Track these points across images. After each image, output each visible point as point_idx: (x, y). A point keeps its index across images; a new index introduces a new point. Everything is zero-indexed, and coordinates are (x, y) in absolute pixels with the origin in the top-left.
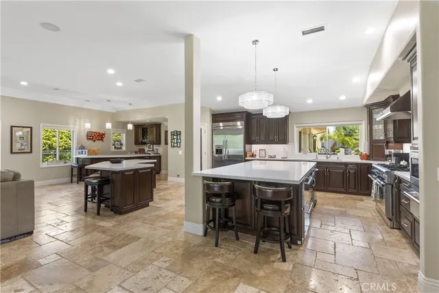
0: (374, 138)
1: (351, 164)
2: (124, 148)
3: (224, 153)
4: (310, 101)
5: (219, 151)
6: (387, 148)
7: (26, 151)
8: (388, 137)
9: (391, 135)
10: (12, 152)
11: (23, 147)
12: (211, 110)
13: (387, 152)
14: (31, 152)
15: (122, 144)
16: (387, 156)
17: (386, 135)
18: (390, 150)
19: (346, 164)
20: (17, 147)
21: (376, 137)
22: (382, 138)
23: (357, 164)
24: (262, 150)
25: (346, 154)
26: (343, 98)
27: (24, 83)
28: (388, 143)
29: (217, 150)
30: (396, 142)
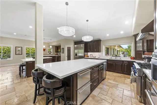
0: (137, 50)
1: (125, 61)
2: (52, 53)
3: (78, 55)
4: (108, 35)
5: (76, 55)
6: (144, 54)
7: (20, 54)
8: (144, 49)
9: (145, 48)
10: (16, 54)
11: (19, 53)
12: (74, 41)
13: (143, 56)
14: (22, 54)
15: (51, 52)
16: (144, 58)
17: (143, 48)
18: (145, 56)
19: (123, 61)
20: (17, 53)
21: (138, 49)
22: (141, 50)
23: (128, 62)
24: (91, 54)
25: (124, 57)
26: (122, 32)
27: (15, 34)
28: (144, 52)
29: (76, 54)
30: (148, 51)
